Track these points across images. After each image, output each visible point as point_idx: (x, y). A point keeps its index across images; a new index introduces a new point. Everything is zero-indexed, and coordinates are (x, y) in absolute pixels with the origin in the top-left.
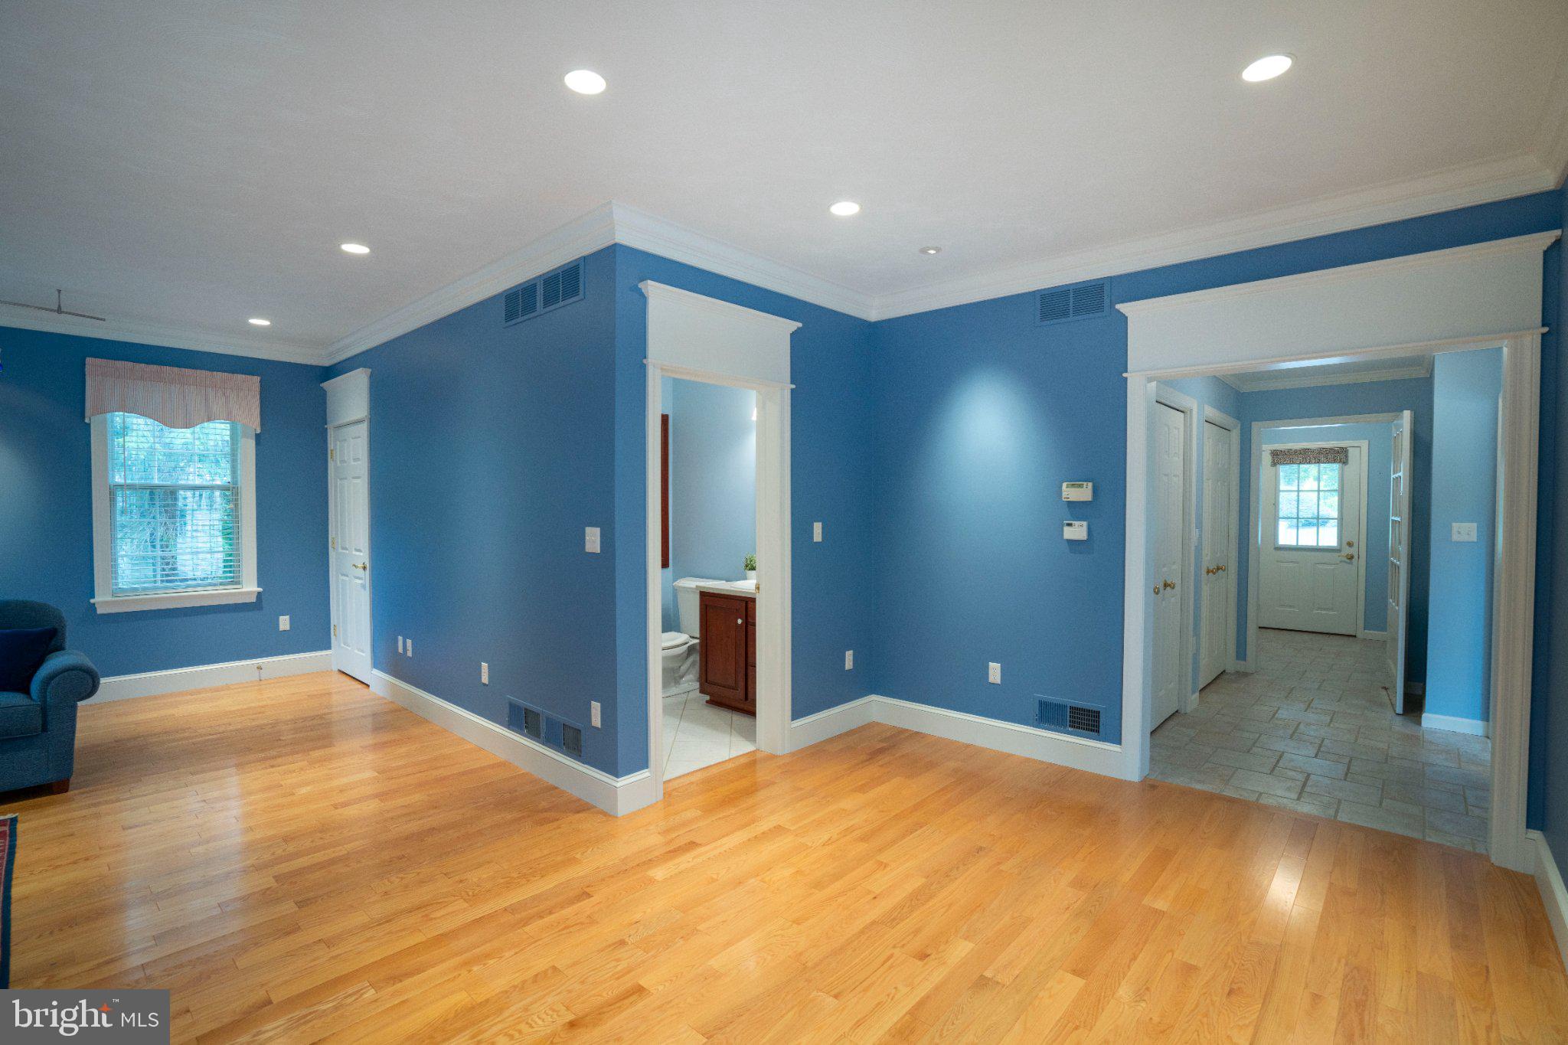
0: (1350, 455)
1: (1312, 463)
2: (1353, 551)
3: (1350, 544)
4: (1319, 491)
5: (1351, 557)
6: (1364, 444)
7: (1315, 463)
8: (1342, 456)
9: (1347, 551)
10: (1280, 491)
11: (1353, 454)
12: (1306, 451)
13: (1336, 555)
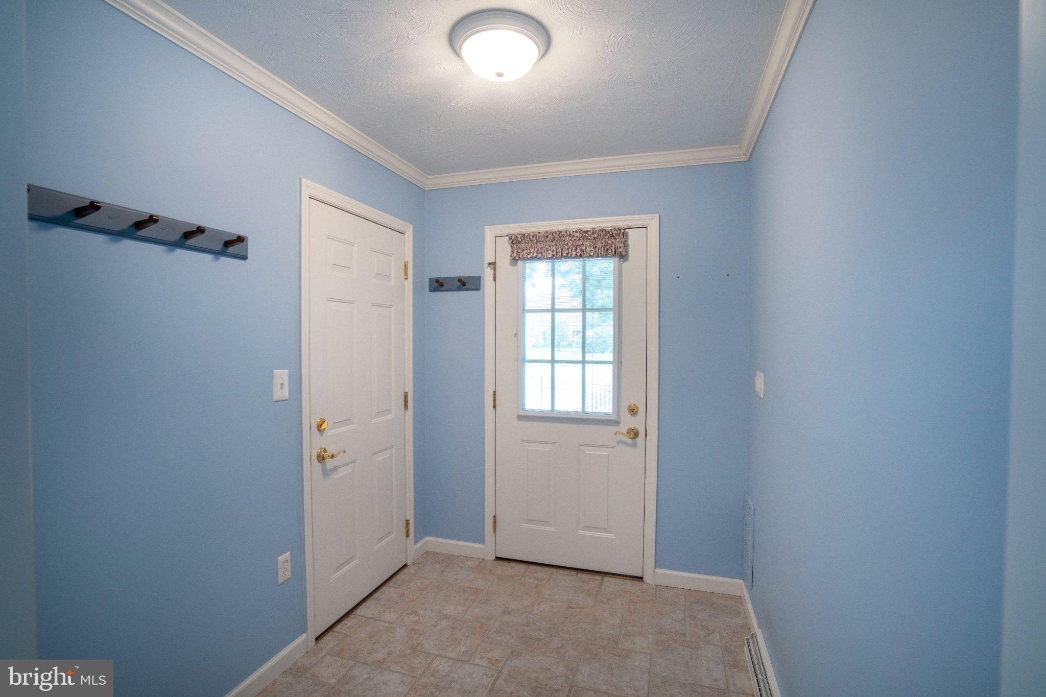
0: (631, 242)
1: (571, 257)
2: (637, 422)
3: (633, 411)
4: (584, 310)
5: (634, 434)
6: (653, 223)
7: (576, 257)
8: (618, 242)
9: (628, 422)
10: (524, 311)
11: (634, 237)
12: (560, 236)
13: (612, 429)
